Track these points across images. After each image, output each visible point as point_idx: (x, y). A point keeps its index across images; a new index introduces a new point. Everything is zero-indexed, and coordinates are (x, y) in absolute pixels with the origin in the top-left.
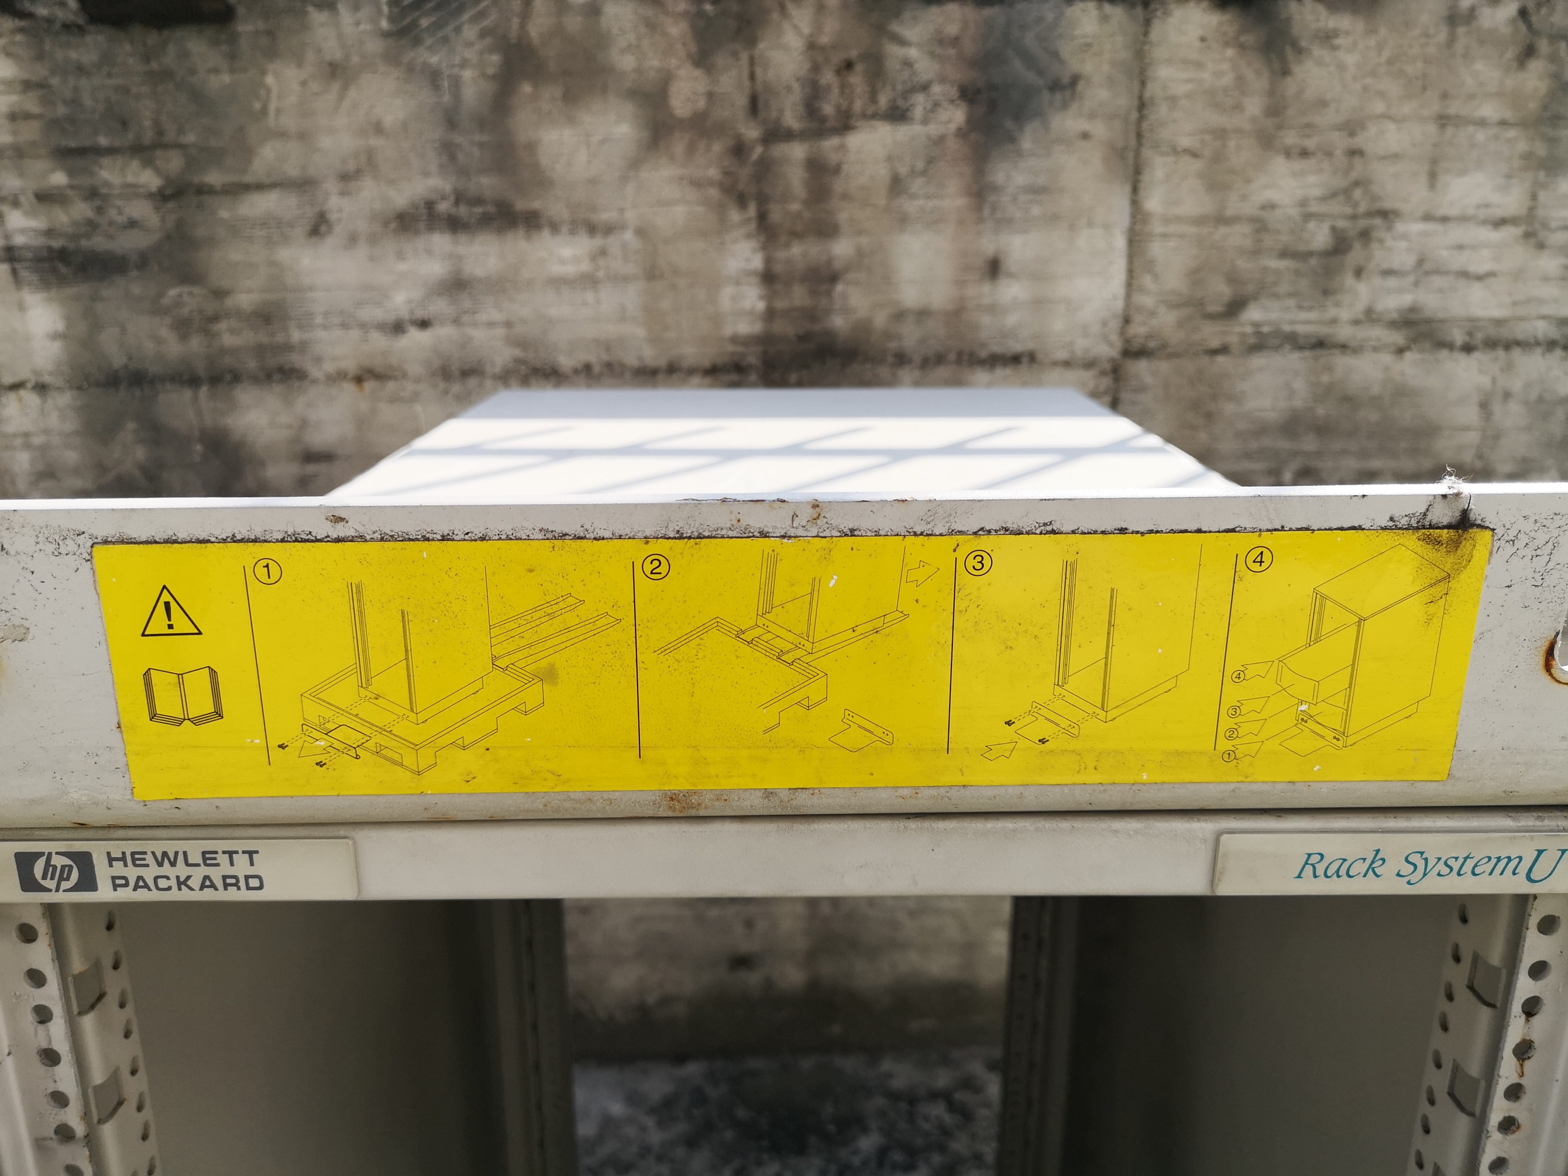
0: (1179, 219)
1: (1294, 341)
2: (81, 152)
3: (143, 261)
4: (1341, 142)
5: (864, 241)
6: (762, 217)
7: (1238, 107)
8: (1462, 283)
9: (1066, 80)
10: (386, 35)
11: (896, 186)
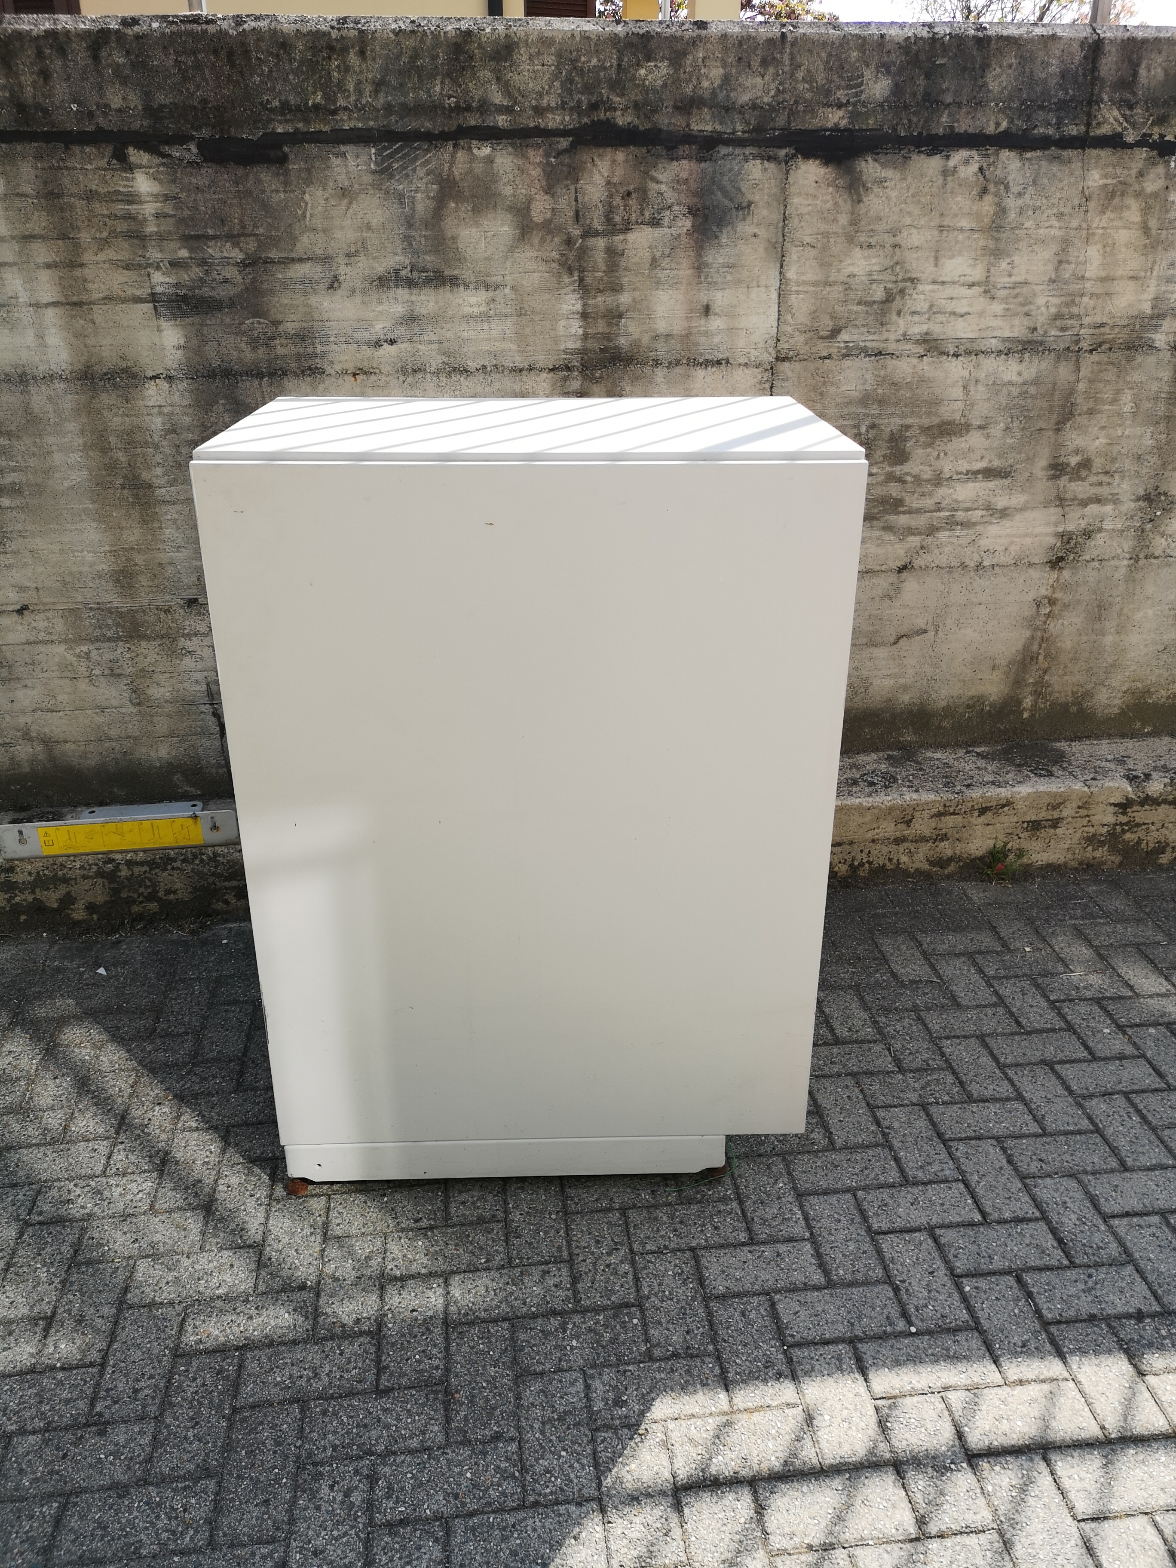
0: (804, 283)
1: (865, 352)
2: (197, 237)
3: (232, 303)
4: (889, 240)
5: (637, 293)
6: (581, 280)
7: (835, 220)
8: (952, 318)
9: (744, 204)
10: (374, 172)
11: (654, 263)
